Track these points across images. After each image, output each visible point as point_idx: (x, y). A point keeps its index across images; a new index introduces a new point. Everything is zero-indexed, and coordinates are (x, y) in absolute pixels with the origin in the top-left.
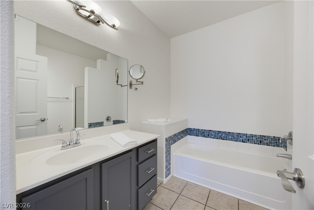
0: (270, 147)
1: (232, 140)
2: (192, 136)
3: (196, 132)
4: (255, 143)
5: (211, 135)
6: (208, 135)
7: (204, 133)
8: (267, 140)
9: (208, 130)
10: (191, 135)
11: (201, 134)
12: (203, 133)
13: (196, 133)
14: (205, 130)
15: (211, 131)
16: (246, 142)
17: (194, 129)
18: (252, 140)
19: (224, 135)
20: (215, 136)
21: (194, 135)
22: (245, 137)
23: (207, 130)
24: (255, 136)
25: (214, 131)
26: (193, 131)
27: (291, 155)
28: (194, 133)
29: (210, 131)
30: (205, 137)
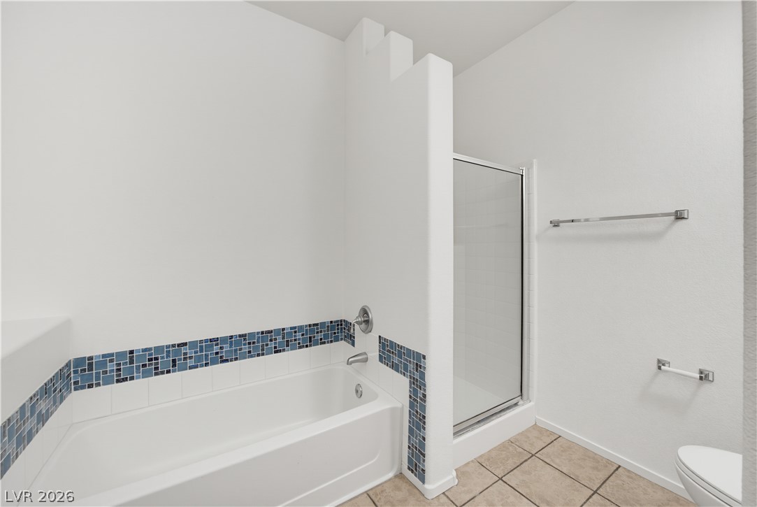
0: (327, 345)
1: (249, 355)
2: (95, 388)
3: (118, 365)
4: (300, 348)
5: (185, 359)
6: (174, 361)
7: (156, 359)
8: (321, 332)
9: (173, 346)
10: (91, 385)
11: (144, 366)
12: (150, 360)
13: (119, 371)
14: (159, 350)
15: (185, 344)
16: (284, 350)
17: (104, 356)
18: (295, 340)
19: (226, 347)
20: (199, 359)
21: (108, 383)
22: (279, 339)
23: (168, 347)
24: (301, 328)
25: (193, 344)
26: (102, 364)
27: (365, 353)
28: (105, 372)
29: (179, 345)
30: (162, 373)
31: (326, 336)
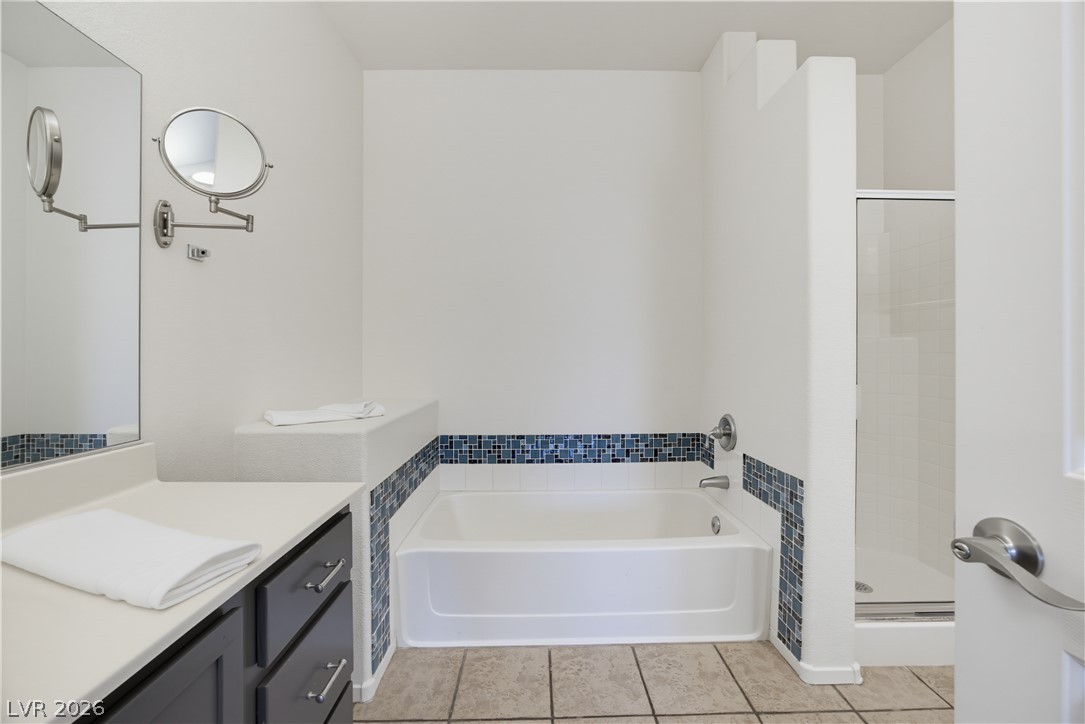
0: (677, 463)
1: (585, 459)
2: (454, 465)
3: (471, 447)
4: (643, 460)
5: (523, 452)
6: (513, 452)
7: (499, 447)
8: (670, 445)
9: (513, 437)
10: (451, 462)
11: (489, 452)
12: (494, 447)
13: (471, 452)
14: (501, 438)
15: (522, 437)
16: (623, 460)
17: (461, 437)
18: (637, 451)
19: (561, 447)
20: (535, 454)
21: (463, 461)
22: (618, 446)
23: (509, 437)
24: (644, 437)
25: (531, 439)
26: (459, 444)
27: (726, 477)
28: (461, 452)
29: (518, 437)
30: (504, 462)
31: (677, 452)
